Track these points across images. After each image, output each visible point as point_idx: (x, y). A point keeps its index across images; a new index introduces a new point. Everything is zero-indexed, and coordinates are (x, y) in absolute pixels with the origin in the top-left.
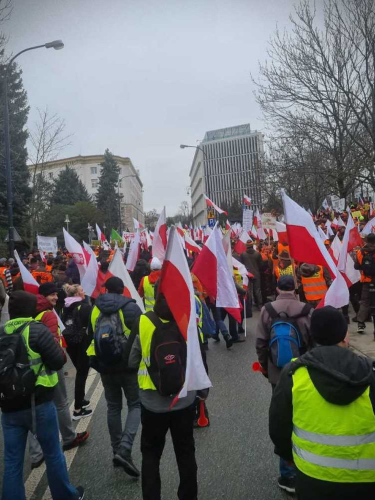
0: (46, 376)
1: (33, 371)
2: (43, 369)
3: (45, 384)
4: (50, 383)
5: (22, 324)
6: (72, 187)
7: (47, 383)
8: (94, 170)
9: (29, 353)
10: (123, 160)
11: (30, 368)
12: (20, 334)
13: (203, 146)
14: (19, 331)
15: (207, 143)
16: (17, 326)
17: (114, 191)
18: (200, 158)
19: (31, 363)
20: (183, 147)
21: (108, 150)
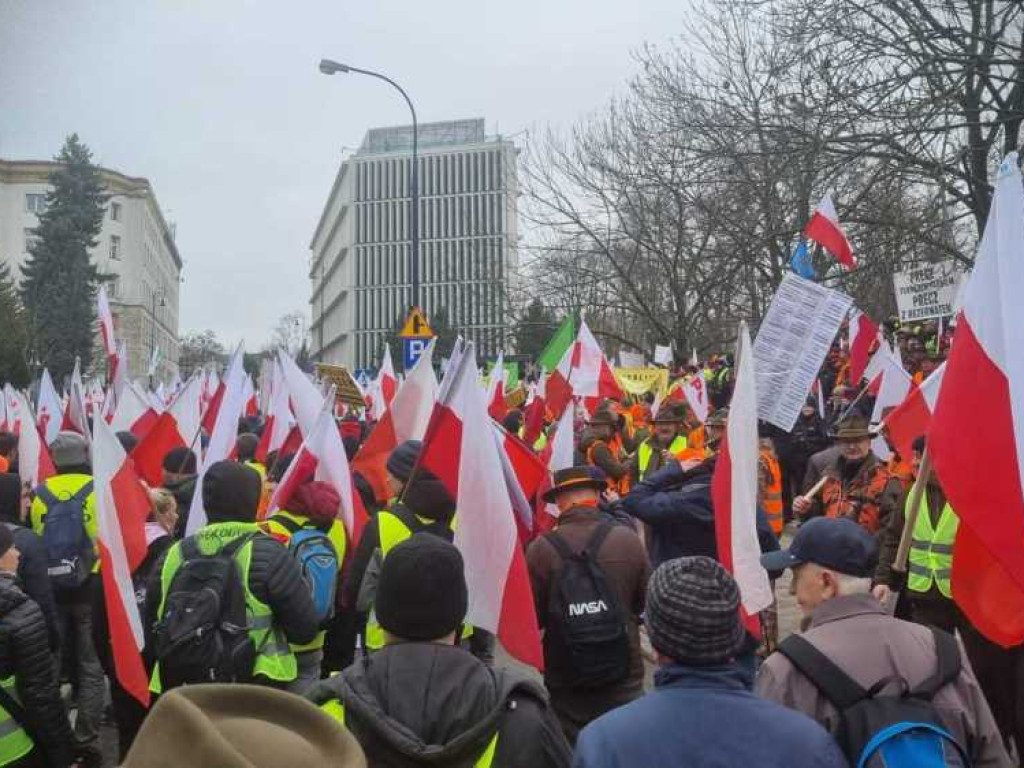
0: (276, 656)
1: (252, 643)
2: (270, 640)
3: (273, 673)
4: (283, 672)
5: (236, 537)
7: (277, 672)
9: (248, 601)
10: (130, 184)
11: (247, 637)
12: (232, 557)
13: (359, 165)
14: (229, 551)
15: (369, 158)
16: (227, 540)
17: (86, 258)
18: (347, 196)
19: (251, 626)
21: (75, 137)
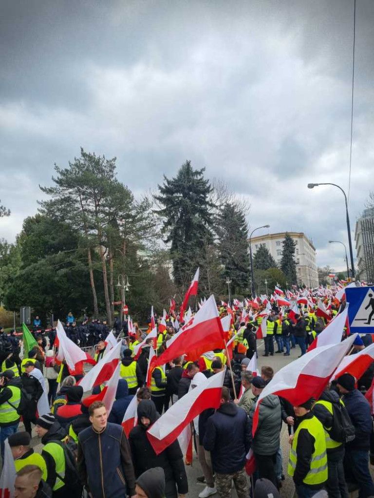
6: (265, 258)
8: (278, 243)
10: (298, 234)
13: (361, 221)
15: (364, 219)
17: (292, 259)
18: (359, 231)
20: (330, 242)
